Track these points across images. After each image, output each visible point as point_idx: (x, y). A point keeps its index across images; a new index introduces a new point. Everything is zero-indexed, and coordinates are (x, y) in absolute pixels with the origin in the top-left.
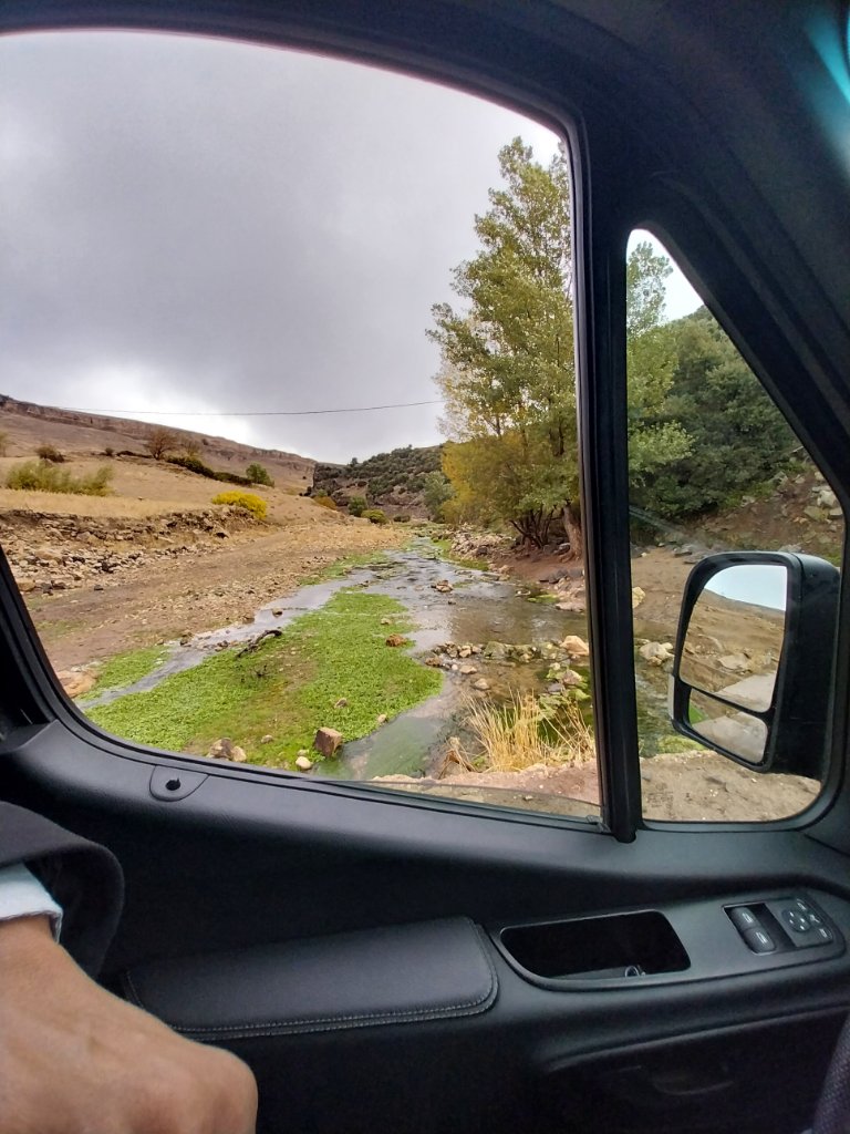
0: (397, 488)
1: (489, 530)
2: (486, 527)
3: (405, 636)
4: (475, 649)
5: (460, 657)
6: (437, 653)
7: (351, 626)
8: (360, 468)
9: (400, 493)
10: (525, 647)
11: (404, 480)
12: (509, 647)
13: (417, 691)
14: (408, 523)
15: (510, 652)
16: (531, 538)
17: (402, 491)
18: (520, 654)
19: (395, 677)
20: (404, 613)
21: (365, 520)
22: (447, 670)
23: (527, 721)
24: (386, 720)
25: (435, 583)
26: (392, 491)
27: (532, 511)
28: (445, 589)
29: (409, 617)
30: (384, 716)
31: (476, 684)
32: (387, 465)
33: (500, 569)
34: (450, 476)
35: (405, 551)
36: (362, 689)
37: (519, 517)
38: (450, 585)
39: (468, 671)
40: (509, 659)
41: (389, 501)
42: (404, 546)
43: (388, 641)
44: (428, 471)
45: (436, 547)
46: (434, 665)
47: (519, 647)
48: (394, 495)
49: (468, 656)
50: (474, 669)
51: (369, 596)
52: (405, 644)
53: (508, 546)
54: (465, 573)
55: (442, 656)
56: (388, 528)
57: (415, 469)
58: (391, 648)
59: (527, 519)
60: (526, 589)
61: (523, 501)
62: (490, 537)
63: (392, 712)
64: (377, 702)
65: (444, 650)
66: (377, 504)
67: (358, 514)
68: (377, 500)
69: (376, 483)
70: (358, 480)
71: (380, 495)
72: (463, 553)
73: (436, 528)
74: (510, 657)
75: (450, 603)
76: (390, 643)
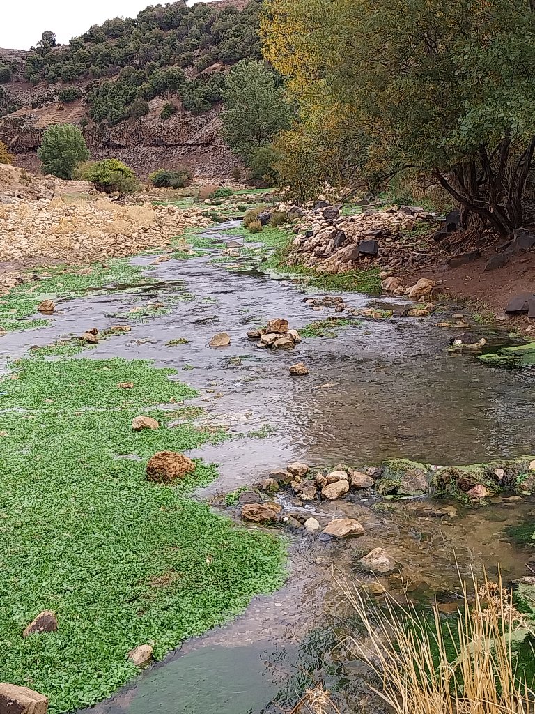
0: (157, 104)
1: (383, 198)
2: (375, 192)
3: (189, 455)
4: (360, 478)
5: (324, 498)
6: (270, 493)
7: (59, 440)
8: (65, 59)
9: (165, 117)
10: (476, 469)
11: (172, 85)
12: (440, 470)
13: (225, 585)
14: (189, 190)
15: (442, 483)
16: (484, 214)
17: (169, 112)
18: (466, 485)
19: (170, 554)
20: (187, 402)
21: (83, 185)
22: (293, 529)
23: (489, 643)
24: (153, 659)
25: (255, 328)
26: (146, 111)
27: (482, 148)
28: (283, 340)
29: (198, 411)
30: (146, 649)
31: (365, 561)
32: (131, 47)
33: (412, 290)
34: (285, 70)
35: (182, 255)
36: (93, 585)
37: (452, 162)
38: (293, 332)
39: (345, 530)
40: (441, 499)
41: (141, 137)
42: (180, 244)
43: (151, 470)
44: (230, 60)
45: (257, 244)
46: (263, 522)
47: (463, 470)
48: (151, 122)
49: (341, 496)
50: (356, 526)
51: (101, 365)
52: (191, 473)
53: (427, 233)
54: (326, 303)
55: (281, 498)
56: (139, 202)
57: (200, 57)
58: (158, 487)
59: (473, 167)
60: (472, 333)
61: (467, 123)
62: (383, 213)
63: (167, 637)
64: (129, 617)
65: (284, 484)
66: (108, 144)
67: (65, 173)
68: (110, 134)
69: (104, 93)
70: (58, 87)
71: (113, 123)
72: (321, 255)
73: (255, 200)
74: (441, 493)
75: (294, 374)
76: (155, 474)
